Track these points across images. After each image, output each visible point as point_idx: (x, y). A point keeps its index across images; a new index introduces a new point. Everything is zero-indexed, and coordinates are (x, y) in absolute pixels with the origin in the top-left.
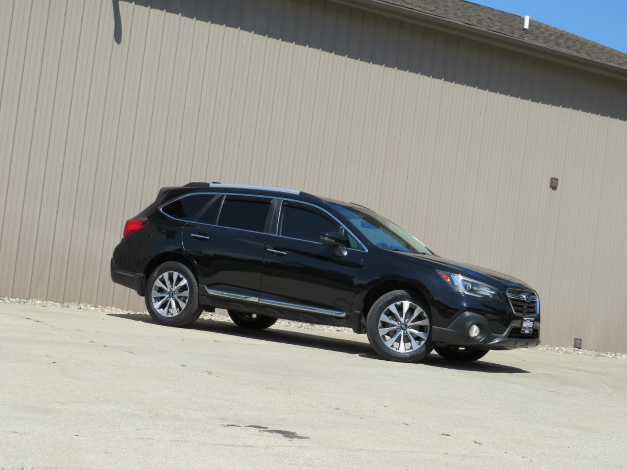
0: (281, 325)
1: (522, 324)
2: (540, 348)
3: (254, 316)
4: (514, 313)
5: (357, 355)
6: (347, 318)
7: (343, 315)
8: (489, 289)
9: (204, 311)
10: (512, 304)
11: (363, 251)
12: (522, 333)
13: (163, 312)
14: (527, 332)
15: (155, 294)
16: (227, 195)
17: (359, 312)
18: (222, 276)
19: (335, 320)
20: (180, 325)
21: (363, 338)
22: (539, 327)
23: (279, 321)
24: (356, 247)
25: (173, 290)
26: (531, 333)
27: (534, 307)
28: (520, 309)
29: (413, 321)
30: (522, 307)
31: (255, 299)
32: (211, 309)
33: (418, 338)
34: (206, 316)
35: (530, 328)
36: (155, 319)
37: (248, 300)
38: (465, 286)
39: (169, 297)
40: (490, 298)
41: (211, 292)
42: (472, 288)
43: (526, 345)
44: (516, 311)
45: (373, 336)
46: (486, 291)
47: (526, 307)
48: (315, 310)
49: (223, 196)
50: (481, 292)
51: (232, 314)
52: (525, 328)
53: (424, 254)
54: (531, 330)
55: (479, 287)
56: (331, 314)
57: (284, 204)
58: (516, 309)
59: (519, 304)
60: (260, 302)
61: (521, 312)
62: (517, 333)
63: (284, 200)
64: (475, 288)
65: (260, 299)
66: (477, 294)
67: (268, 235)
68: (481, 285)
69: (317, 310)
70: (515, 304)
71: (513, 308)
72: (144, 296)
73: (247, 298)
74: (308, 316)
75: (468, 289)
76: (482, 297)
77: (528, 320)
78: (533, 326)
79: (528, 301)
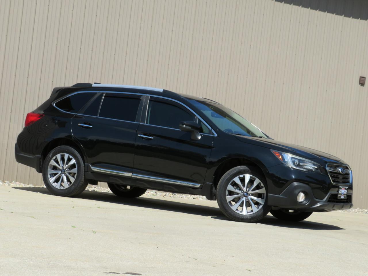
0: (149, 194)
1: (338, 191)
2: (352, 210)
3: (129, 187)
5: (209, 217)
6: (201, 188)
7: (198, 186)
8: (312, 164)
9: (89, 184)
10: (331, 176)
11: (213, 136)
12: (338, 198)
13: (57, 186)
14: (342, 197)
15: (50, 171)
16: (106, 93)
17: (211, 183)
18: (103, 156)
19: (192, 189)
20: (70, 195)
21: (214, 204)
22: (352, 194)
23: (148, 191)
24: (208, 132)
25: (65, 168)
26: (346, 199)
27: (348, 178)
28: (337, 180)
29: (253, 190)
30: (338, 178)
31: (129, 174)
32: (95, 183)
33: (257, 204)
34: (90, 188)
35: (344, 194)
36: (50, 191)
37: (123, 175)
38: (294, 162)
39: (62, 173)
41: (95, 169)
42: (299, 164)
43: (342, 208)
44: (333, 181)
45: (222, 202)
46: (310, 166)
47: (342, 178)
48: (176, 182)
49: (103, 93)
50: (306, 167)
51: (111, 186)
52: (341, 194)
53: (261, 137)
54: (346, 196)
55: (304, 163)
56: (188, 185)
57: (151, 99)
58: (333, 180)
59: (336, 176)
60: (133, 176)
61: (338, 182)
62: (334, 198)
63: (150, 97)
64: (301, 164)
65: (133, 174)
66: (303, 168)
67: (138, 124)
68: (306, 161)
69: (178, 182)
70: (332, 175)
71: (332, 179)
72: (41, 173)
73: (123, 173)
74: (171, 187)
75: (296, 164)
76: (307, 170)
77: (343, 188)
78: (347, 193)
79: (343, 173)
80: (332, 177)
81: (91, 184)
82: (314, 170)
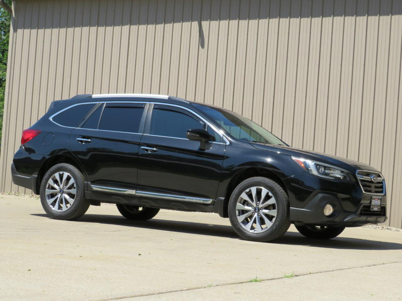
1: (370, 203)
2: (385, 225)
4: (364, 192)
6: (213, 204)
7: (210, 201)
8: (340, 172)
9: (90, 205)
10: (362, 184)
11: (225, 144)
12: (371, 210)
13: (55, 209)
14: (376, 209)
15: (48, 192)
16: (106, 103)
17: (224, 198)
18: (104, 172)
19: (203, 206)
20: (69, 218)
21: (226, 222)
22: (386, 205)
24: (219, 140)
25: (62, 188)
26: (380, 210)
27: (382, 187)
28: (368, 189)
30: (370, 187)
31: (132, 192)
32: (97, 203)
34: (92, 210)
35: (377, 206)
36: (50, 215)
37: (126, 193)
38: (318, 170)
39: (62, 195)
40: (341, 180)
41: (96, 188)
42: (324, 172)
43: (375, 222)
44: (365, 191)
46: (337, 174)
47: (374, 187)
48: (185, 198)
49: (103, 104)
50: (332, 175)
52: (374, 206)
53: (281, 145)
54: (379, 207)
55: (330, 170)
56: (199, 201)
57: (155, 107)
58: (365, 189)
59: (368, 185)
60: (137, 194)
61: (370, 191)
62: (366, 211)
63: (154, 104)
64: (327, 171)
65: (137, 191)
66: (329, 176)
67: (141, 135)
68: (333, 168)
69: (187, 199)
70: (364, 184)
71: (363, 188)
72: (39, 195)
73: (126, 191)
74: (179, 204)
75: (321, 172)
76: (334, 178)
77: (376, 198)
78: (381, 204)
79: (375, 181)
80: (363, 186)
81: (93, 204)
82: (342, 178)
